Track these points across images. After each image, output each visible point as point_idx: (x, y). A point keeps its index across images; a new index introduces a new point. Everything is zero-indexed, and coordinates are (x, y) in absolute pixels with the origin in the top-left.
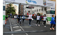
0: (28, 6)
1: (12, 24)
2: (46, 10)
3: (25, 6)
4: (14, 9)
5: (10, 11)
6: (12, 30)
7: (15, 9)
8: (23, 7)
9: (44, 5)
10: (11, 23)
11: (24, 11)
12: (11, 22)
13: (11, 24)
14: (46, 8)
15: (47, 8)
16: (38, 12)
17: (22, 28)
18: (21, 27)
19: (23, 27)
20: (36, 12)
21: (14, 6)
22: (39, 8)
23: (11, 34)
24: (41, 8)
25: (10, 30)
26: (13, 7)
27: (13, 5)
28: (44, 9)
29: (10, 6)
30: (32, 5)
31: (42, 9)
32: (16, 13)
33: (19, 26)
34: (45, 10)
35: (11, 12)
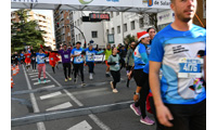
0: (87, 13)
1: (34, 87)
2: (156, 21)
3: (77, 16)
4: (37, 29)
5: (23, 37)
6: (36, 110)
7: (42, 29)
8: (71, 18)
9: (146, 5)
10: (32, 83)
11: (76, 32)
12: (30, 79)
13: (30, 88)
14: (155, 14)
15: (159, 15)
16: (126, 34)
17: (75, 96)
18: (69, 94)
19: (76, 93)
20: (119, 32)
21: (36, 18)
22: (129, 17)
23: (34, 122)
24: (137, 17)
25: (31, 110)
26: (34, 23)
27: (33, 15)
28: (147, 20)
29: (22, 18)
30: (102, 8)
31: (142, 20)
32: (46, 45)
33: (63, 92)
34: (151, 23)
35: (27, 40)
